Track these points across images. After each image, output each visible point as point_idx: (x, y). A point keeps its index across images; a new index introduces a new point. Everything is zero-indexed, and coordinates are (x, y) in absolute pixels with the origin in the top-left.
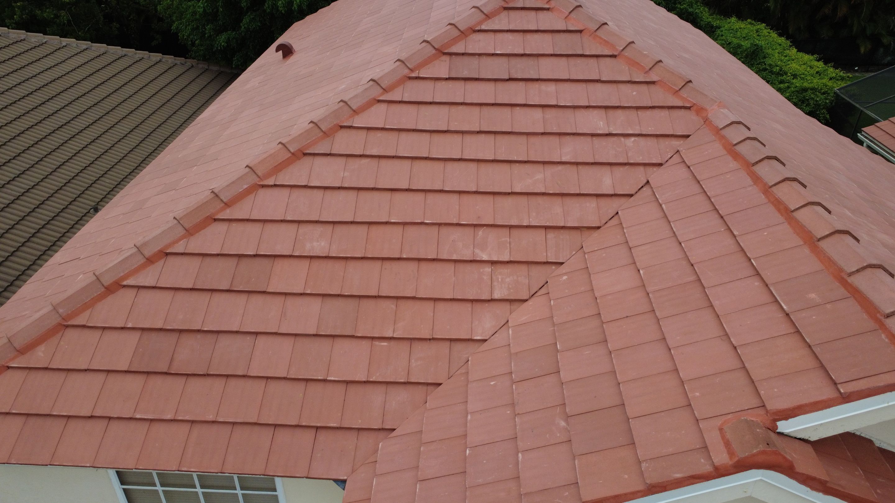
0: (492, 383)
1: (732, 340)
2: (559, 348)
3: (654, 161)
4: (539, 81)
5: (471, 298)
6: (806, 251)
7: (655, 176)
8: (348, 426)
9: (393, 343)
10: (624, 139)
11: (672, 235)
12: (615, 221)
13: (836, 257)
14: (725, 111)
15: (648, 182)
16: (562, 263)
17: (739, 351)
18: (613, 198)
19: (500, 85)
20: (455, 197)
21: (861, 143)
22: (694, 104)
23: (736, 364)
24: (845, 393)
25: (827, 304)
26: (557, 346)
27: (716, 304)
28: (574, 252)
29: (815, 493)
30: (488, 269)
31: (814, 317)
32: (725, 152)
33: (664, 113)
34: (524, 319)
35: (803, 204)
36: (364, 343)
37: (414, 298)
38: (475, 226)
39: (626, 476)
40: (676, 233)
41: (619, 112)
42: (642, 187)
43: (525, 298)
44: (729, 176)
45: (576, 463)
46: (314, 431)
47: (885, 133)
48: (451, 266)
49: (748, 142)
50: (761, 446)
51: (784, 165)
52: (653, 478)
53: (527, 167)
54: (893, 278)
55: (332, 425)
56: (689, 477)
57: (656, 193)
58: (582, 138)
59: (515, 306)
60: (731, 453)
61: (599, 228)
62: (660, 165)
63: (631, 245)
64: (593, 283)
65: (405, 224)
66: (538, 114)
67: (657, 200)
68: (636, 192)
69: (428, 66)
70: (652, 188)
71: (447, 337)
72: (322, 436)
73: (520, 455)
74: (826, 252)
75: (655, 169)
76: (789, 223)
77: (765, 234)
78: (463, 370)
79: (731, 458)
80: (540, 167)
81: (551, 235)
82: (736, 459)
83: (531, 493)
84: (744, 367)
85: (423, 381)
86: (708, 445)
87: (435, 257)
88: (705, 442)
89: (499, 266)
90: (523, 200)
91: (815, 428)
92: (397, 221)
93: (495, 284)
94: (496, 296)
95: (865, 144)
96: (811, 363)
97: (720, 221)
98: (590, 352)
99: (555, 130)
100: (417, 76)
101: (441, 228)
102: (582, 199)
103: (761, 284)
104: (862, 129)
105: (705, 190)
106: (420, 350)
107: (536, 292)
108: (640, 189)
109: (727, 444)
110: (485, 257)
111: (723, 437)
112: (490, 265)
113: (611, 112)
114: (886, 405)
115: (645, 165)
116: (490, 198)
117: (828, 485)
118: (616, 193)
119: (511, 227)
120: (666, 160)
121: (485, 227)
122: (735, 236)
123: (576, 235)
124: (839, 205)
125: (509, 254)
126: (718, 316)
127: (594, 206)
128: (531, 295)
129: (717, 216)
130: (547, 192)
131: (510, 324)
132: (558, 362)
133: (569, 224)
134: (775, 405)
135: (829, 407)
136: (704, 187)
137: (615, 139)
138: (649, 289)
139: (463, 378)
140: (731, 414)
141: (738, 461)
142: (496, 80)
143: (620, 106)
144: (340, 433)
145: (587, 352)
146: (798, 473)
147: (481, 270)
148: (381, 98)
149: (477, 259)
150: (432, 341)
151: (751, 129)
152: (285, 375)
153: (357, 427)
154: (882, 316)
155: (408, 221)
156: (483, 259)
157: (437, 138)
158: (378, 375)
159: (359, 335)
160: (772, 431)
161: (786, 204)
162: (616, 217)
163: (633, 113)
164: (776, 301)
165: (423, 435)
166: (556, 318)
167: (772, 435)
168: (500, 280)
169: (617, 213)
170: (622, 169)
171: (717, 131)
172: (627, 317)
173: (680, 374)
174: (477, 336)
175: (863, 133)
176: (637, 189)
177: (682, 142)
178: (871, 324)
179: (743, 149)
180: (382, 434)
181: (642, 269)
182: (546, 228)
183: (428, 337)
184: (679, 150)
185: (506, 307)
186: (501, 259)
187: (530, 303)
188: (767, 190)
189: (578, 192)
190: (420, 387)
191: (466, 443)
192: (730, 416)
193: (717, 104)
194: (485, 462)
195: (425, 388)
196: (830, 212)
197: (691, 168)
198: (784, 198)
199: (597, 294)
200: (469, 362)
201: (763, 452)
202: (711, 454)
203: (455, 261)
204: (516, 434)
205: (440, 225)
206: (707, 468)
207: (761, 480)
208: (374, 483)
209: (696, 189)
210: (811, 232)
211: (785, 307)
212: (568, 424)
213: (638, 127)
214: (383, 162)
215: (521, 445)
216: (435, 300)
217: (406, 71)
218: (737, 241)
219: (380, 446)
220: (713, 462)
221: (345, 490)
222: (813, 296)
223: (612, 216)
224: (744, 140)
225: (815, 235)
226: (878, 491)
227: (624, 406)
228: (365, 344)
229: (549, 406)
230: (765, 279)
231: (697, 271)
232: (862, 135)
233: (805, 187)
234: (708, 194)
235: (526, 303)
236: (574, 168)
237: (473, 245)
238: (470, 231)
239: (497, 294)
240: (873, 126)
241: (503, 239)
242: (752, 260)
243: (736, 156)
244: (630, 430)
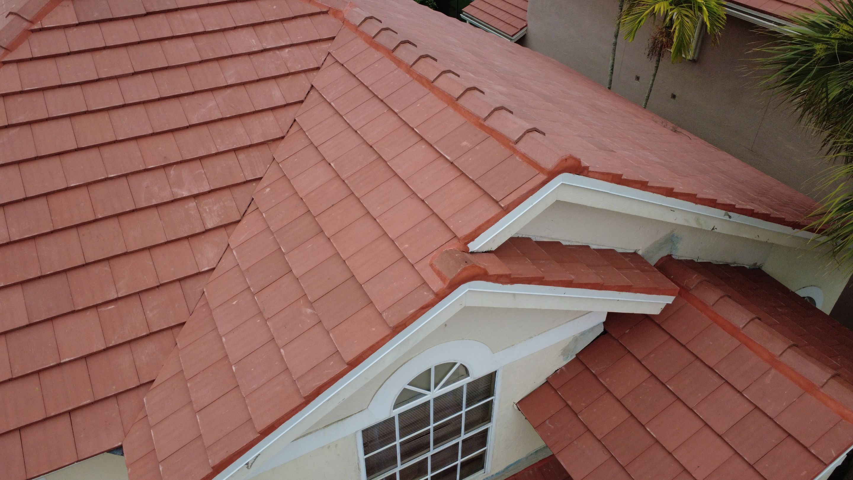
0: (234, 303)
1: (419, 195)
2: (284, 251)
3: (312, 66)
4: (179, 11)
5: (186, 235)
6: (451, 110)
7: (317, 79)
8: (104, 397)
9: (120, 303)
10: (279, 51)
11: (347, 126)
12: (295, 128)
13: (472, 109)
14: (357, 9)
15: (312, 86)
16: (261, 178)
17: (426, 202)
18: (287, 107)
19: (139, 21)
20: (133, 144)
21: (465, 21)
22: (330, 8)
23: (426, 213)
24: (505, 206)
25: (476, 147)
26: (282, 250)
27: (399, 171)
28: (268, 166)
29: (505, 286)
30: (192, 204)
31: (470, 159)
32: (368, 46)
33: (306, 21)
34: (243, 238)
35: (439, 74)
36: (88, 314)
37: (125, 254)
38: (164, 167)
39: (374, 329)
40: (350, 124)
41: (267, 27)
42: (309, 92)
43: (238, 219)
44: (377, 65)
45: (331, 336)
46: (67, 417)
47: (479, 10)
48: (154, 213)
49: (383, 32)
50: (462, 265)
51: (416, 46)
52: (394, 321)
53: (196, 97)
54: (513, 114)
55: (85, 402)
56: (419, 309)
57: (322, 95)
58: (240, 58)
59: (230, 229)
60: (443, 279)
61: (283, 138)
62: (318, 68)
63: (316, 145)
64: (294, 186)
65: (87, 185)
66: (189, 43)
67: (326, 100)
68: (305, 98)
69: (49, 14)
70: (317, 91)
71: (175, 279)
72: (78, 418)
73: (282, 350)
74: (464, 107)
75: (315, 73)
76: (433, 92)
77: (418, 105)
78: (201, 303)
79: (444, 283)
80: (209, 95)
81: (242, 156)
82: (448, 282)
83: (302, 375)
84: (434, 213)
85: (166, 327)
86: (426, 280)
87: (134, 208)
88: (423, 279)
89: (201, 198)
90: (204, 130)
91: (493, 240)
92: (78, 184)
93: (204, 215)
94: (209, 226)
95: (467, 22)
96: (477, 193)
97: (381, 105)
98: (312, 245)
99: (211, 56)
100: (40, 27)
101: (128, 178)
102: (260, 115)
103: (427, 146)
104: (463, 10)
105: (362, 81)
106: (150, 300)
107: (246, 211)
108: (307, 94)
109: (439, 274)
110: (185, 194)
111: (435, 270)
112: (193, 199)
113: (259, 29)
114: (532, 206)
115: (305, 71)
116: (170, 136)
117: (512, 277)
118: (288, 102)
119: (201, 158)
120: (322, 63)
121: (175, 166)
122: (396, 114)
123: (264, 149)
124: (463, 70)
125: (208, 184)
126: (404, 181)
127: (272, 119)
128: (242, 216)
129: (378, 101)
130: (224, 117)
131: (232, 246)
132: (287, 263)
133: (255, 142)
134: (462, 233)
135: (498, 220)
136: (360, 79)
137: (271, 53)
138: (343, 177)
139: (204, 310)
140: (435, 251)
141: (450, 282)
142: (133, 17)
143: (266, 22)
144: (97, 408)
145: (309, 246)
146: (491, 276)
147: (186, 207)
148: (6, 59)
149: (178, 197)
150: (160, 288)
151: (382, 21)
152: (9, 376)
153: (113, 394)
154: (512, 143)
155: (90, 181)
156: (184, 196)
157: (89, 89)
158: (116, 338)
159: (80, 308)
160: (466, 252)
161: (426, 78)
162: (295, 124)
163: (279, 26)
164: (442, 155)
165: (185, 373)
166: (272, 227)
167: (466, 254)
168: (207, 210)
169: (295, 120)
170: (286, 80)
171: (356, 28)
172: (333, 205)
173: (389, 236)
174: (205, 268)
175: (464, 13)
176: (305, 95)
177: (330, 44)
178: (508, 152)
179: (381, 39)
180: (142, 390)
181: (332, 162)
182: (235, 150)
183: (156, 285)
184: (330, 52)
185: (222, 233)
186: (201, 191)
187: (244, 222)
188: (409, 69)
189: (254, 110)
190: (165, 333)
191: (229, 361)
192: (435, 253)
193: (348, 4)
194: (252, 369)
195: (170, 332)
196: (459, 76)
197: (345, 66)
198: (423, 73)
199: (301, 195)
200: (206, 294)
201: (465, 269)
202: (430, 286)
203: (156, 206)
204: (273, 335)
205: (126, 175)
206: (431, 297)
207: (469, 291)
208: (153, 435)
209: (355, 83)
210: (450, 95)
211: (448, 158)
212: (314, 309)
213: (288, 39)
214: (37, 128)
215: (279, 342)
216: (149, 249)
217: (25, 25)
218: (399, 117)
219: (145, 400)
220: (433, 291)
221: (125, 455)
222: (465, 143)
223: (291, 124)
224: (380, 31)
225: (454, 96)
226: (542, 270)
227: (355, 277)
228: (91, 315)
229: (293, 301)
230: (429, 141)
231: (377, 150)
232: (464, 15)
233: (436, 60)
234: (365, 84)
235: (240, 224)
236: (242, 89)
237: (169, 186)
238: (161, 172)
239: (210, 224)
240: (469, 5)
241: (197, 172)
242: (415, 129)
243: (378, 47)
244: (365, 293)
